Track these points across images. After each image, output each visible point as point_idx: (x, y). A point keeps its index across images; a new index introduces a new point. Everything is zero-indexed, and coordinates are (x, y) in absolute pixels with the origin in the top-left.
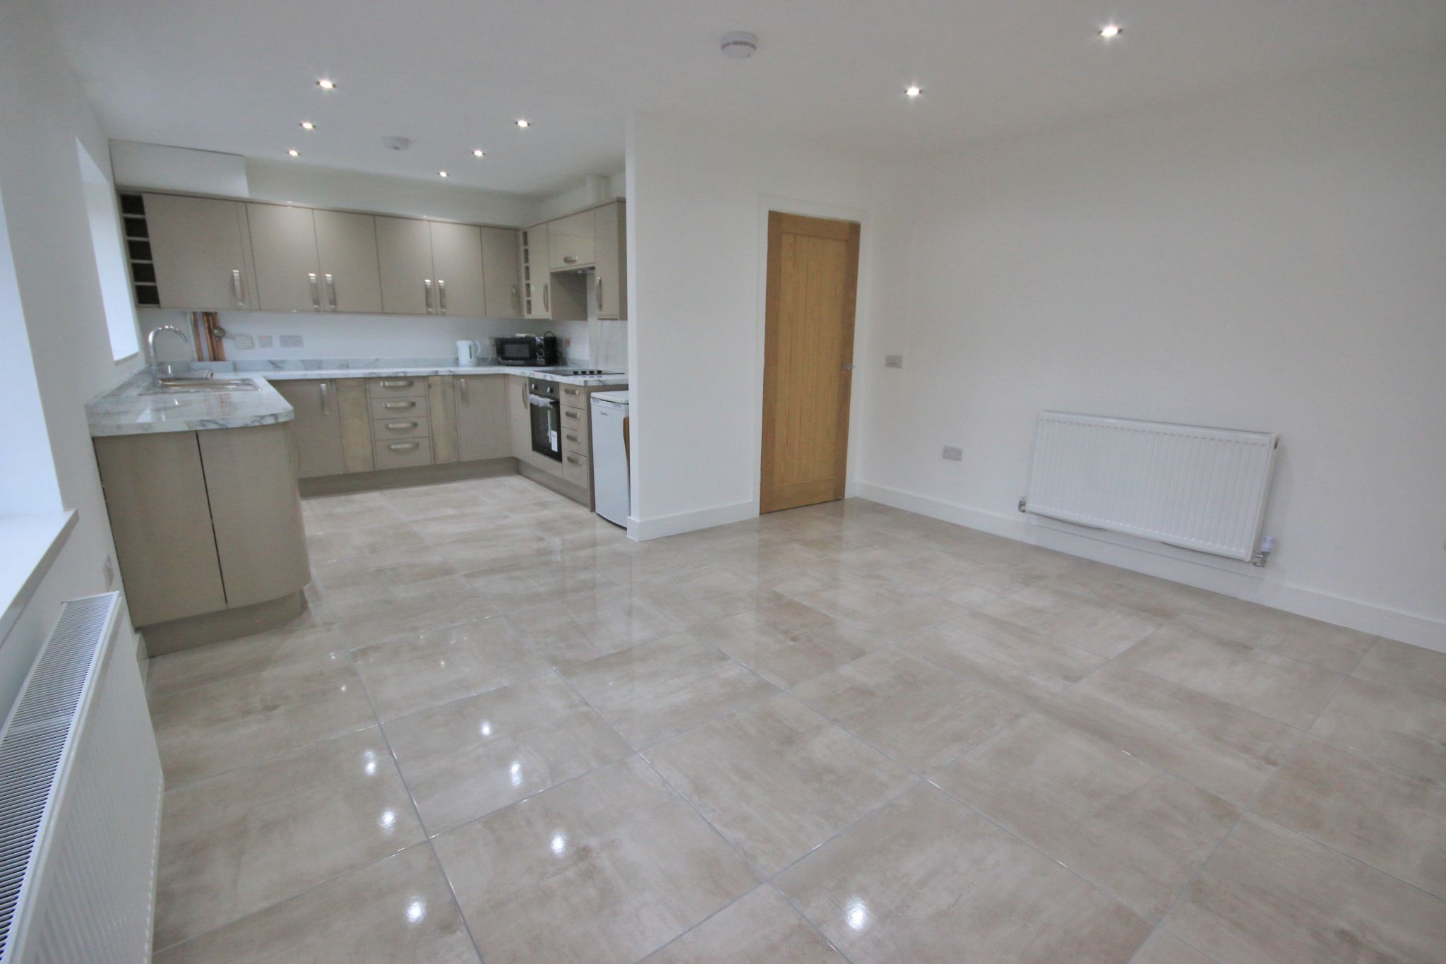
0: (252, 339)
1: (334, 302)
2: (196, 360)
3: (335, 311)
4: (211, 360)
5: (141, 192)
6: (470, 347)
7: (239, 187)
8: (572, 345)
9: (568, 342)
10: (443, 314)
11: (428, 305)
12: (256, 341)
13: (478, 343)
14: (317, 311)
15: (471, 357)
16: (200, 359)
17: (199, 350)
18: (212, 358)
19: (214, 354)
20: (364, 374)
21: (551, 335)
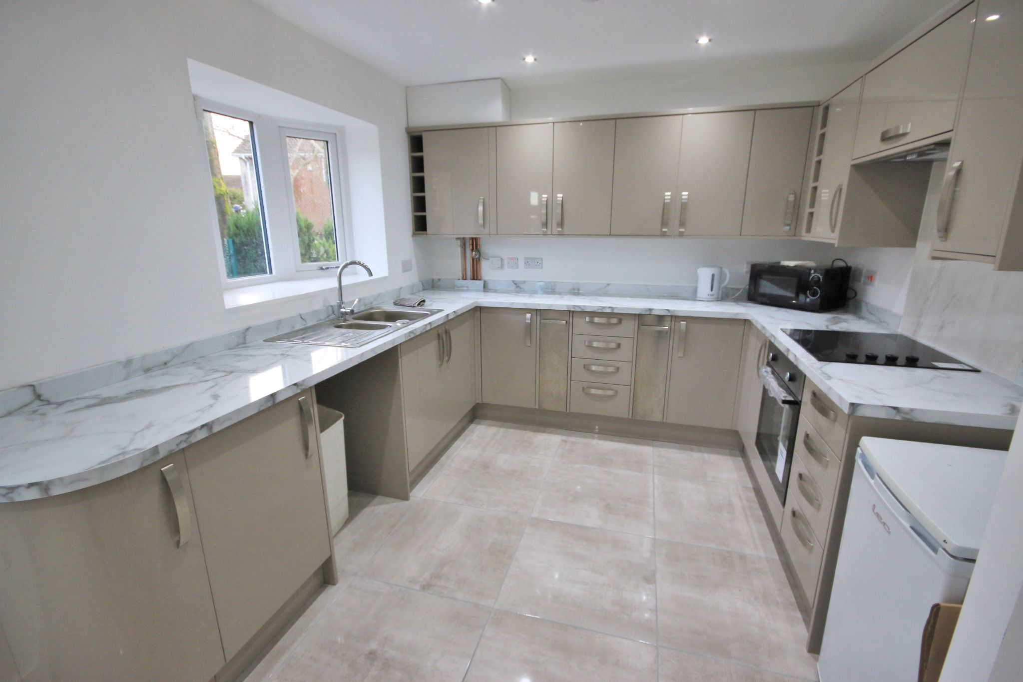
0: (502, 260)
1: (561, 224)
2: (461, 278)
3: (561, 234)
4: (471, 280)
5: (421, 132)
6: (713, 276)
7: (495, 112)
8: (877, 283)
9: (871, 278)
10: (681, 235)
11: (664, 223)
12: (506, 263)
13: (726, 271)
14: (545, 234)
15: (712, 290)
16: (464, 278)
17: (465, 270)
18: (472, 278)
19: (474, 276)
20: (567, 306)
21: (841, 264)
